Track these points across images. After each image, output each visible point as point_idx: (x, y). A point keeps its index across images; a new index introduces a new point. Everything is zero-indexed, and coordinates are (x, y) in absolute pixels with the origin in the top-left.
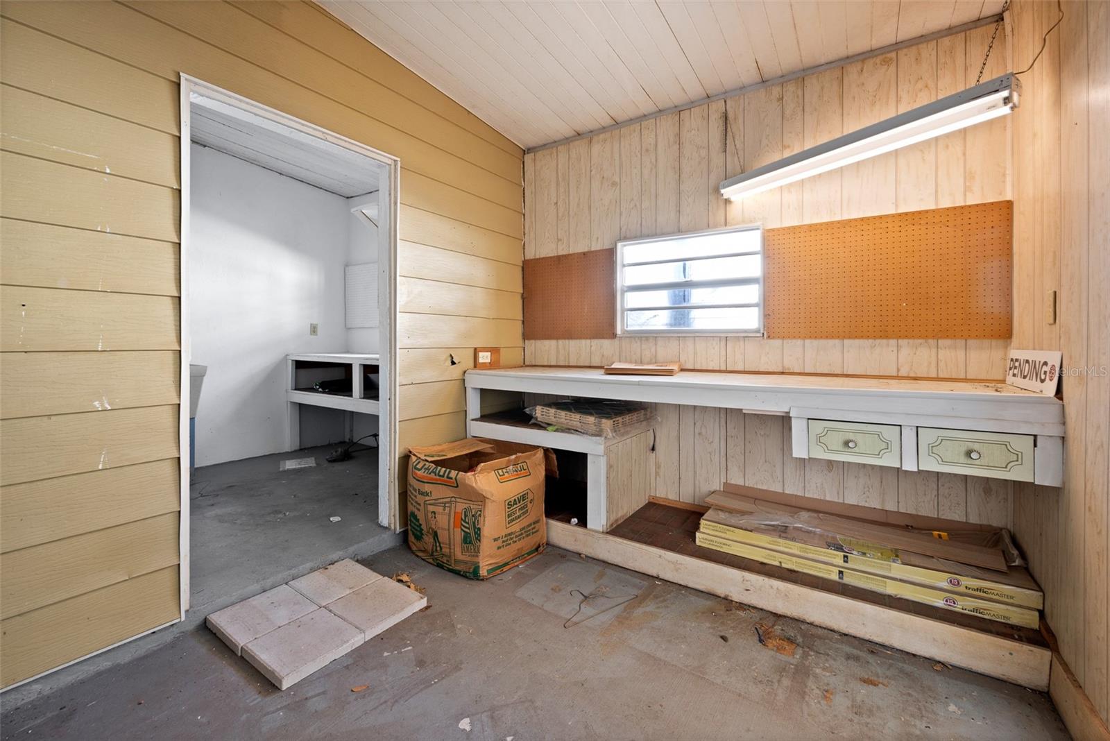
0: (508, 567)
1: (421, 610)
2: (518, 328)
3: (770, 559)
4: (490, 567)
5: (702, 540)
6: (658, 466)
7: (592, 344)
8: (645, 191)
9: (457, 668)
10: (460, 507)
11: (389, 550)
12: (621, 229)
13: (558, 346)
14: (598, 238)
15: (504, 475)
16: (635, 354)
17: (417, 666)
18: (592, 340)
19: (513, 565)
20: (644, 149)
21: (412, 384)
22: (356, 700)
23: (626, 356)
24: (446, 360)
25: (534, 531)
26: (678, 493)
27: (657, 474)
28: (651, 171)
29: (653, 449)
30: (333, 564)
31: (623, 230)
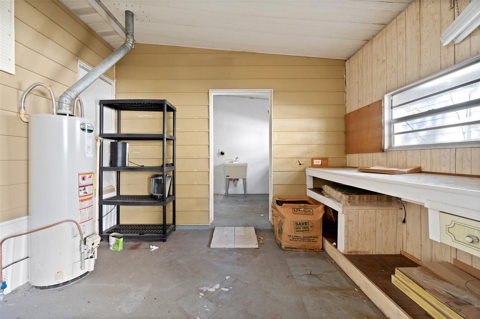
0: (295, 250)
1: (256, 248)
2: (343, 148)
3: (436, 316)
4: (286, 246)
5: (394, 281)
6: (408, 234)
7: (373, 155)
8: (400, 59)
9: (243, 266)
10: (279, 219)
11: (268, 230)
12: (387, 87)
13: (359, 156)
14: (376, 95)
15: (297, 211)
16: (394, 161)
17: (236, 259)
18: (373, 153)
19: (298, 250)
20: (398, 33)
21: (279, 171)
22: (218, 258)
23: (390, 162)
24: (296, 163)
25: (313, 240)
26: (420, 254)
27: (407, 238)
28: (403, 45)
29: (404, 221)
30: (249, 226)
31: (388, 87)
